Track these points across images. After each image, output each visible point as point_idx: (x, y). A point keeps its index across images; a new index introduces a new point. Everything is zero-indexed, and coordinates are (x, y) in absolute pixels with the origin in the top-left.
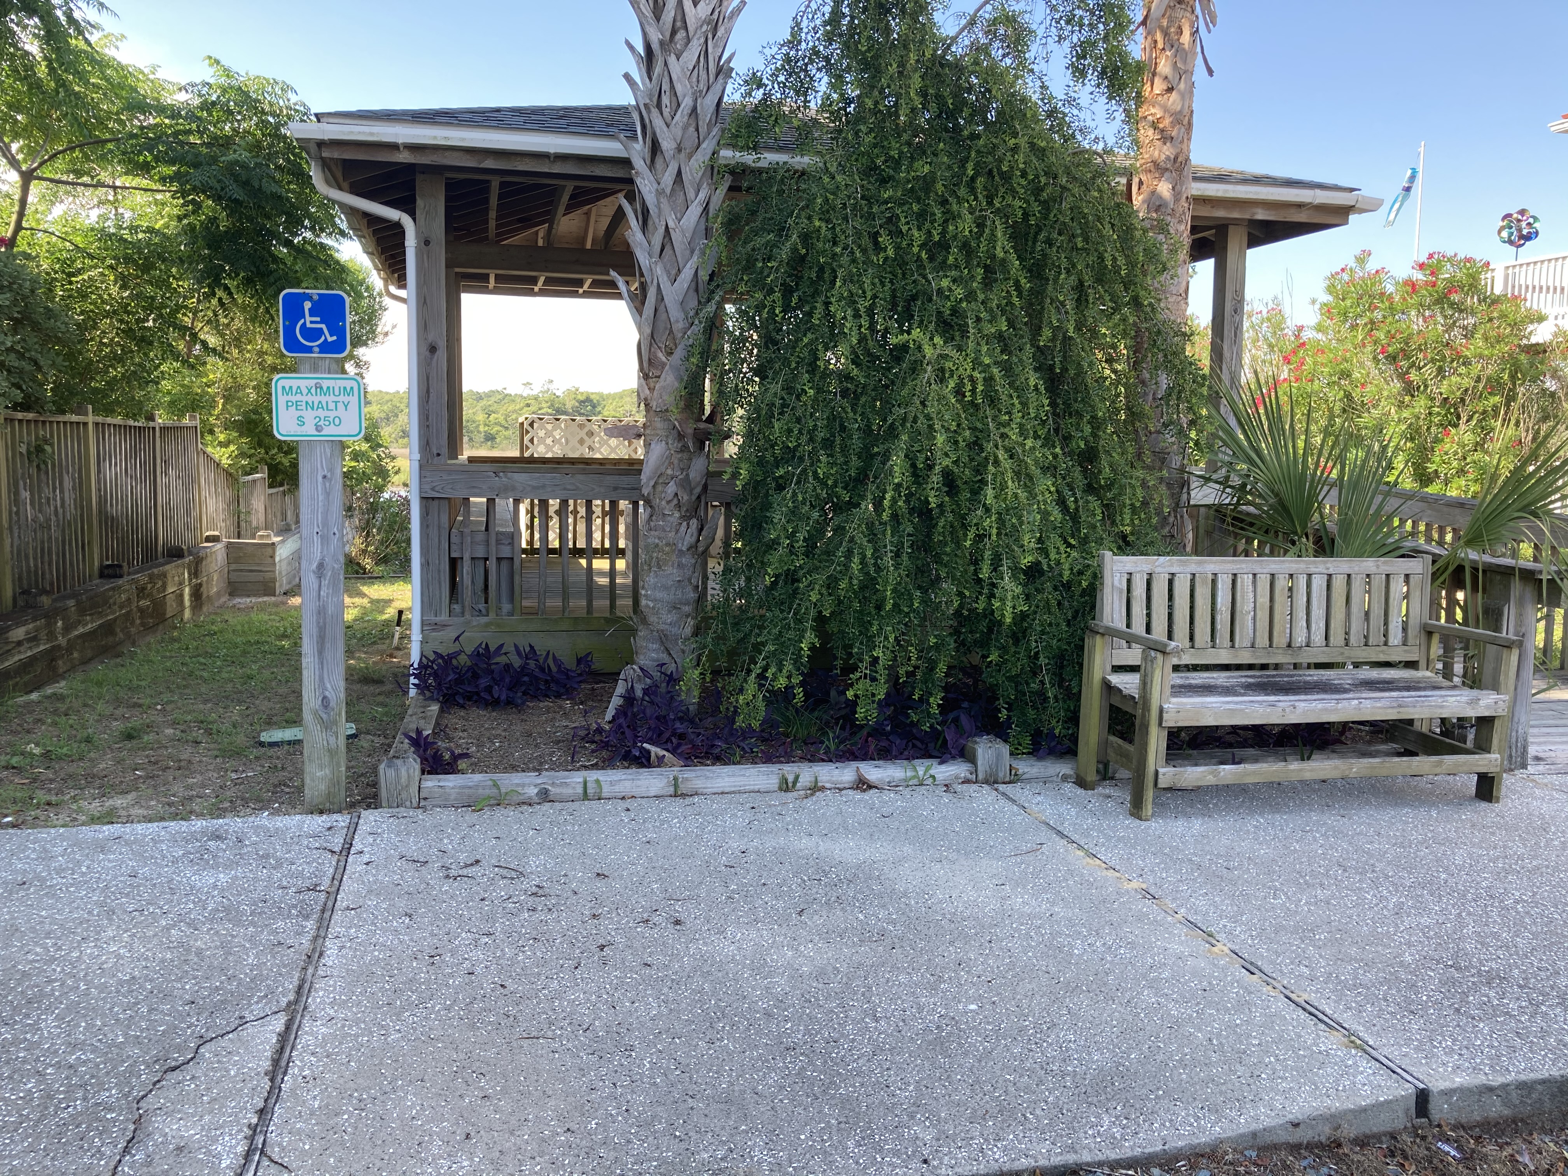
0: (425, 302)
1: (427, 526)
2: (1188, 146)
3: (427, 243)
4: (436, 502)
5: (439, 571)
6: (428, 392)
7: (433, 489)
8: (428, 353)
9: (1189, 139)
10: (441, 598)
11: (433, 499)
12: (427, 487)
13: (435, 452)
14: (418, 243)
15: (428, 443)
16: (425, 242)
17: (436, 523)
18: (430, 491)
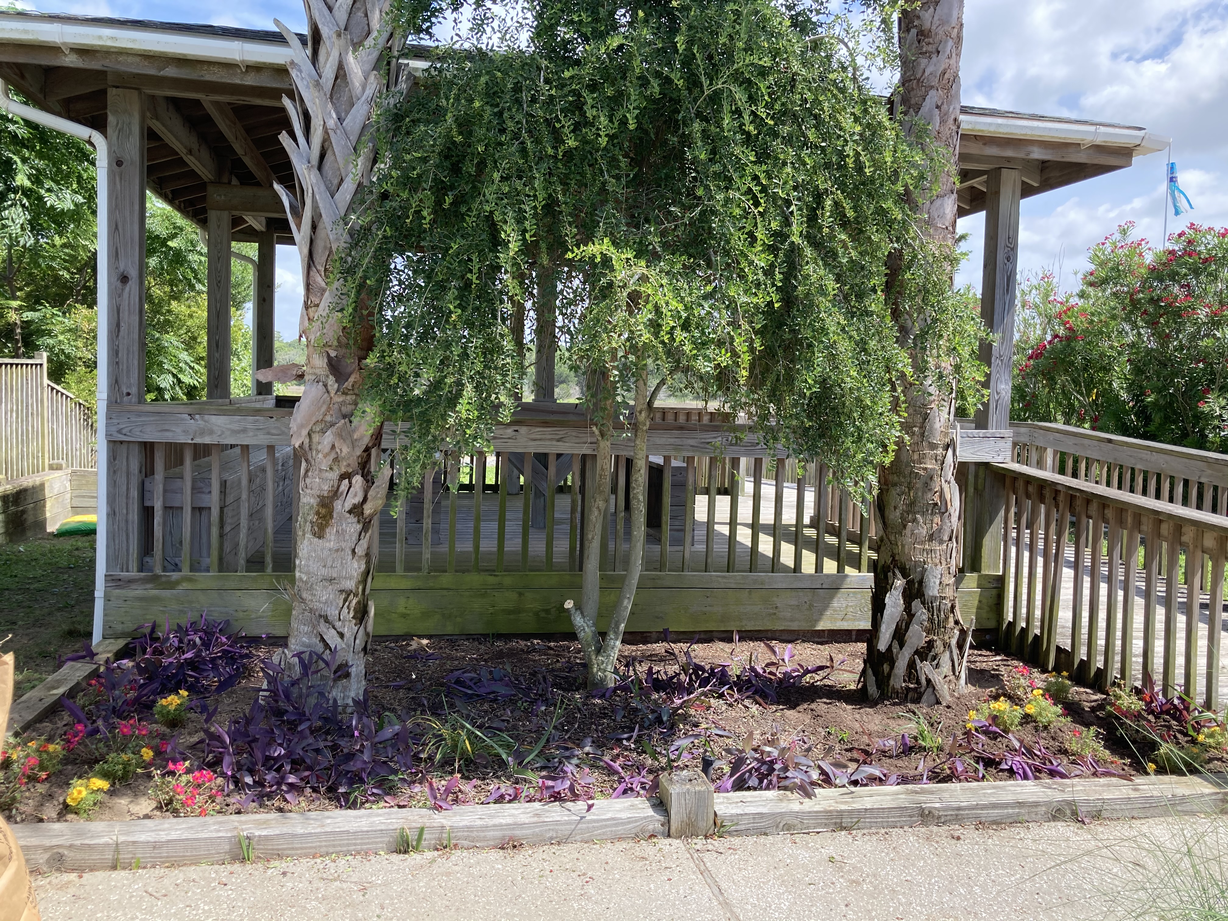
0: (117, 228)
1: (115, 472)
2: (957, 62)
3: (119, 163)
4: (124, 447)
5: (127, 521)
6: (118, 325)
7: (119, 431)
8: (119, 284)
9: (958, 55)
10: (128, 550)
11: (121, 442)
12: (114, 429)
13: (125, 392)
14: (109, 164)
15: (116, 381)
16: (117, 163)
17: (124, 468)
18: (115, 434)
